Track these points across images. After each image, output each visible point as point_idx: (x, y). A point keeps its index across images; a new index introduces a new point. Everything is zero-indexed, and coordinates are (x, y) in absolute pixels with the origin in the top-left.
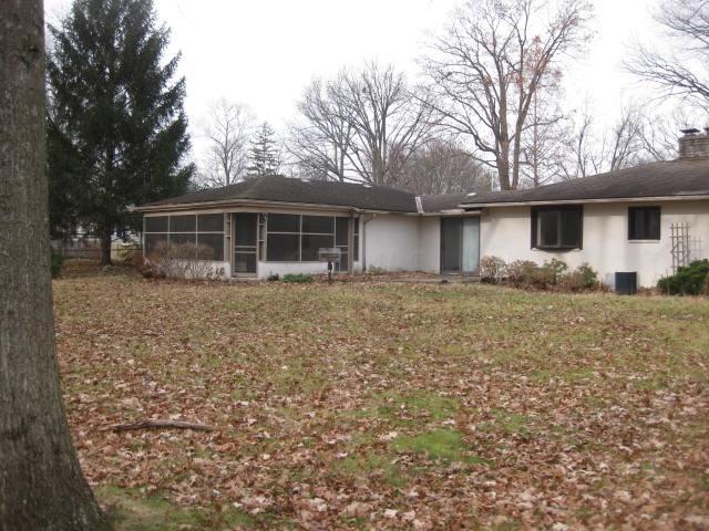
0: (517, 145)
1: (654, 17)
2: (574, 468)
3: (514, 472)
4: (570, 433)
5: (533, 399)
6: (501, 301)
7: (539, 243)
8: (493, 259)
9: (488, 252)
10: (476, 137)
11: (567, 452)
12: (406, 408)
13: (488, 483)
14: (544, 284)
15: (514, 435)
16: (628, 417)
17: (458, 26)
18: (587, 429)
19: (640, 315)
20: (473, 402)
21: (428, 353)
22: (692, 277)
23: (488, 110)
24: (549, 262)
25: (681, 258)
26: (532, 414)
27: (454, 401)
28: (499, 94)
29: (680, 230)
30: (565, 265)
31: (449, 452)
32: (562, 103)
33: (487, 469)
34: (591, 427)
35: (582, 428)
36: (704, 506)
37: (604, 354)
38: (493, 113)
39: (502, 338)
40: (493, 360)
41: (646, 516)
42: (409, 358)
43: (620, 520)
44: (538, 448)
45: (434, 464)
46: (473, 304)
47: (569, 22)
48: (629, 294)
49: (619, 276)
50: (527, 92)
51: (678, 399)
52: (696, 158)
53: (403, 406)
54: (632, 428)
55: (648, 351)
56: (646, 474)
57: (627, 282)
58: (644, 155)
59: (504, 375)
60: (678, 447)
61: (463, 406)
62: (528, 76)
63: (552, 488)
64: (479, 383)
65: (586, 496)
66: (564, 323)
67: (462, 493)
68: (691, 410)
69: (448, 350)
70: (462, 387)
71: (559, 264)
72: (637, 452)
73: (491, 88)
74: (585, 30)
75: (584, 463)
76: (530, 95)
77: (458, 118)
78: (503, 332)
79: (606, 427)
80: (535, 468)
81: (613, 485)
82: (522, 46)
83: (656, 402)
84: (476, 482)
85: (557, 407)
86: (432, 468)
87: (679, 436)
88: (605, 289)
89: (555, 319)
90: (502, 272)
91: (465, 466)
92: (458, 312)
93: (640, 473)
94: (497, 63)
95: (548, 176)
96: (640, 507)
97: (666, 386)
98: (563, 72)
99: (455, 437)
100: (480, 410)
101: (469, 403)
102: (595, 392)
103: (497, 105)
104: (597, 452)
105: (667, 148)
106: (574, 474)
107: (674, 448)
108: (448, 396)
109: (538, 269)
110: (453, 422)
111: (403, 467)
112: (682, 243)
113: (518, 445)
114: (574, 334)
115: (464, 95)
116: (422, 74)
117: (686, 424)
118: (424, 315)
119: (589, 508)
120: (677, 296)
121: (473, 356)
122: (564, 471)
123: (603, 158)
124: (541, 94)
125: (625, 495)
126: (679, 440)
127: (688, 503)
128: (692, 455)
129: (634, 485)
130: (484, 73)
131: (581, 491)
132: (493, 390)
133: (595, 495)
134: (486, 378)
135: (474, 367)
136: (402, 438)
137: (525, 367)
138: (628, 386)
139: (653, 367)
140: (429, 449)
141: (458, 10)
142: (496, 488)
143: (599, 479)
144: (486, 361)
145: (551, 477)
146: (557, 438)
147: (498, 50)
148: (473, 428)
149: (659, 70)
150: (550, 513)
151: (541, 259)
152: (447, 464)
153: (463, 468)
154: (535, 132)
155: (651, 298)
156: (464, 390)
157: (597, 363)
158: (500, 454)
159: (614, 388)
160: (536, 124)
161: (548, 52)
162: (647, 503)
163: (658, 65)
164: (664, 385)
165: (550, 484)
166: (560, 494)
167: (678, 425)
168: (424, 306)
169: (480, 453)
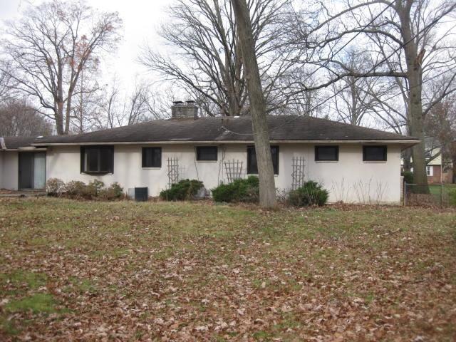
0: (69, 105)
1: (158, 32)
2: (128, 309)
3: (91, 315)
4: (121, 288)
5: (94, 269)
6: (63, 208)
7: (86, 170)
8: (56, 180)
9: (52, 176)
10: (41, 98)
11: (122, 299)
12: (10, 282)
13: (76, 324)
14: (90, 196)
15: (87, 292)
16: (153, 275)
17: (31, 22)
18: (131, 285)
19: (152, 214)
20: (56, 274)
21: (19, 244)
22: (181, 189)
23: (50, 81)
24: (93, 182)
25: (174, 179)
26: (95, 278)
27: (43, 275)
28: (57, 70)
29: (173, 162)
30: (103, 183)
31: (47, 308)
32: (99, 80)
33: (74, 315)
34: (133, 283)
35: (127, 284)
36: (204, 320)
37: (134, 238)
38: (53, 83)
39: (68, 231)
40: (64, 246)
41: (174, 330)
42: (6, 249)
43: (160, 335)
44: (103, 299)
45: (38, 317)
46: (44, 210)
47: (105, 28)
48: (144, 201)
49: (137, 190)
50: (77, 71)
51: (181, 262)
52: (182, 119)
53: (8, 281)
54: (157, 282)
55: (159, 235)
56: (169, 307)
57: (142, 194)
58: (148, 114)
59: (73, 255)
60: (185, 289)
61: (49, 278)
62: (77, 61)
63: (116, 322)
64: (58, 262)
65: (138, 324)
66: (106, 220)
67: (61, 333)
68: (189, 268)
69: (33, 242)
70: (47, 265)
71: (99, 182)
72: (163, 295)
73: (52, 66)
74: (116, 35)
75: (133, 305)
76: (78, 73)
77: (29, 84)
78: (68, 228)
79: (142, 283)
80: (104, 311)
81: (152, 316)
82: (74, 40)
83: (169, 265)
84: (69, 325)
85: (110, 272)
86: (37, 320)
87: (184, 283)
88: (128, 198)
89: (100, 218)
90: (61, 189)
91: (59, 316)
92: (35, 217)
93: (166, 307)
94: (57, 50)
95: (89, 126)
96: (170, 326)
97: (173, 255)
98: (100, 60)
99: (49, 298)
100: (61, 279)
101: (53, 275)
102: (132, 262)
103: (56, 77)
104: (139, 297)
105: (162, 111)
106: (128, 312)
107: (183, 290)
108: (38, 272)
109: (85, 186)
110: (45, 288)
111: (16, 322)
112: (173, 170)
113: (90, 298)
114: (114, 227)
115: (33, 70)
116: (4, 52)
117: (187, 276)
118: (12, 218)
119: (141, 331)
120: (172, 201)
121: (51, 245)
122: (122, 311)
123: (124, 116)
124: (86, 73)
125: (161, 321)
126: (185, 286)
127: (196, 320)
128: (193, 293)
129: (164, 314)
130: (48, 56)
131: (134, 322)
132: (67, 265)
133: (143, 323)
134: (62, 258)
135: (52, 252)
136: (12, 303)
137: (86, 250)
138: (151, 257)
139: (164, 244)
140: (32, 307)
141: (32, 12)
142: (82, 327)
143: (143, 313)
144: (60, 247)
145: (115, 315)
146: (114, 291)
147: (58, 41)
148: (60, 291)
149: (160, 65)
150: (118, 337)
151: (87, 180)
152: (46, 316)
153: (58, 317)
154: (81, 97)
155: (157, 203)
156: (48, 267)
157: (130, 244)
158: (80, 305)
159: (143, 259)
160: (82, 92)
161: (91, 46)
162: (173, 323)
163: (159, 62)
164: (172, 255)
165: (114, 320)
166: (123, 325)
167: (183, 277)
168: (11, 213)
169: (67, 306)
